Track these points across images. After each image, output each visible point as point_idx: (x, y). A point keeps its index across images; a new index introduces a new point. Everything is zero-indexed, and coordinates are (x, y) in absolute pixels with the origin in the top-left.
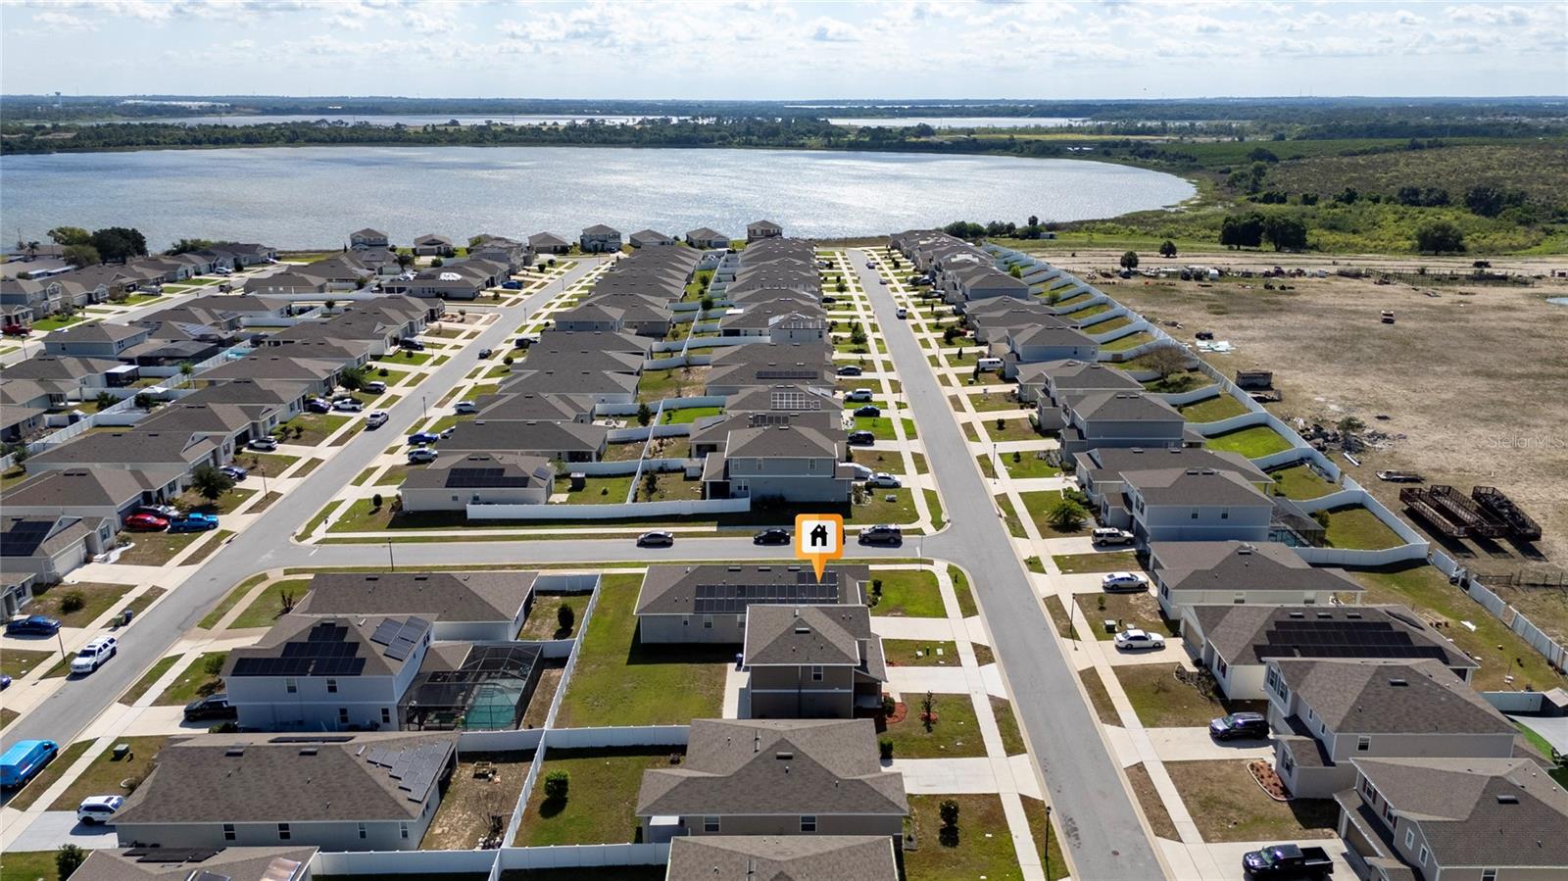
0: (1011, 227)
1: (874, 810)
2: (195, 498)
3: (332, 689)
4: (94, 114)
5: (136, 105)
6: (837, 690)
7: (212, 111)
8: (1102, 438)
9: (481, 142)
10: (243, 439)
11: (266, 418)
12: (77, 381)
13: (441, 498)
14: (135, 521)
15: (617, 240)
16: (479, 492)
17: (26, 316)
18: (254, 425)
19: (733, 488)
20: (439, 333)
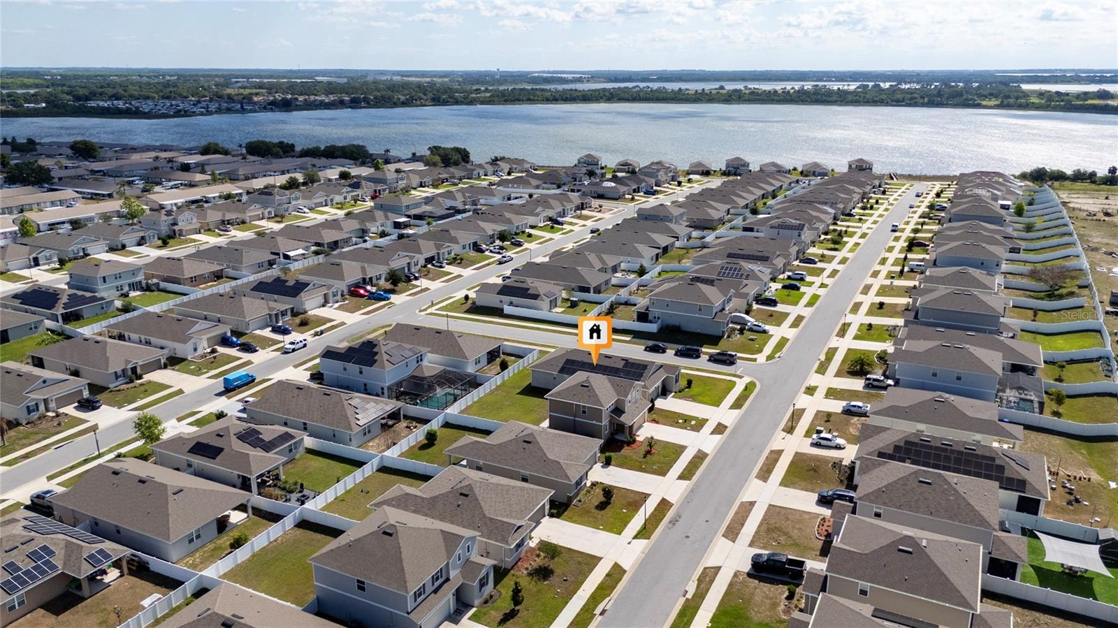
0: (1093, 175)
1: (556, 477)
2: (388, 286)
3: (361, 372)
4: (514, 82)
5: (538, 77)
6: (594, 422)
7: (580, 80)
8: (932, 320)
9: (729, 101)
10: (430, 260)
11: (445, 250)
12: (378, 224)
13: (493, 300)
14: (354, 292)
15: (746, 168)
16: (514, 299)
17: (384, 190)
18: (438, 253)
19: (650, 317)
20: (579, 217)
